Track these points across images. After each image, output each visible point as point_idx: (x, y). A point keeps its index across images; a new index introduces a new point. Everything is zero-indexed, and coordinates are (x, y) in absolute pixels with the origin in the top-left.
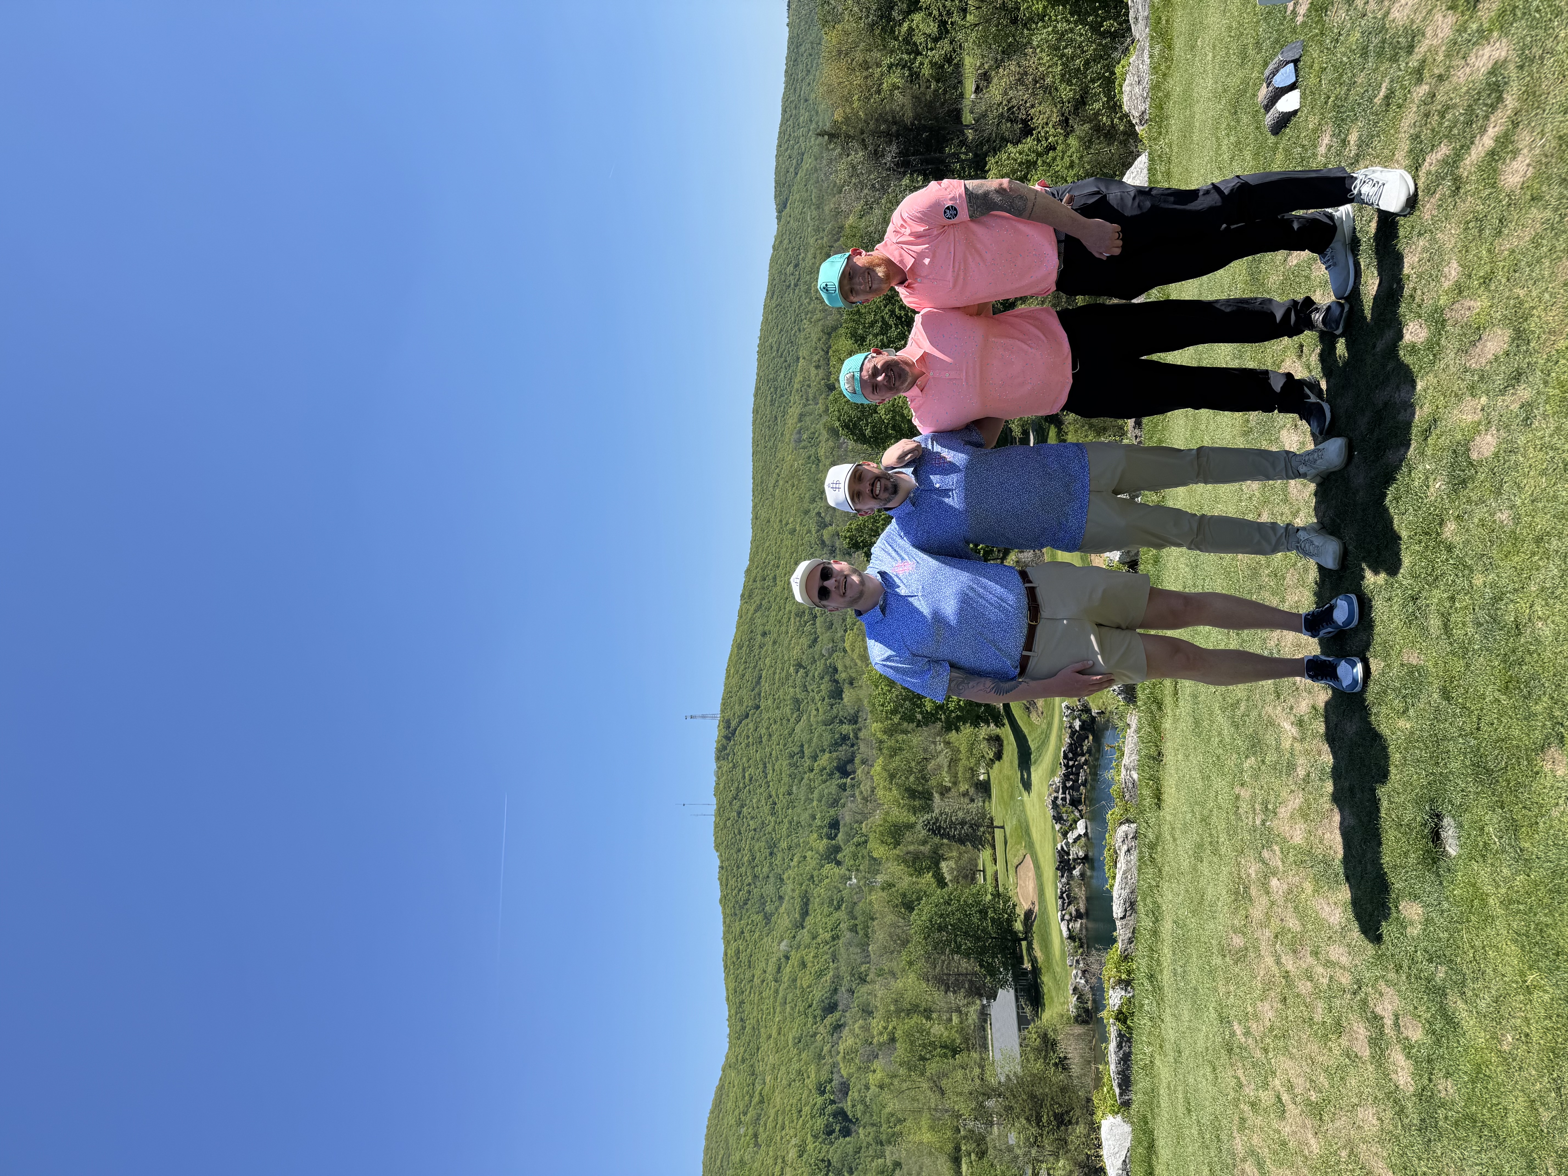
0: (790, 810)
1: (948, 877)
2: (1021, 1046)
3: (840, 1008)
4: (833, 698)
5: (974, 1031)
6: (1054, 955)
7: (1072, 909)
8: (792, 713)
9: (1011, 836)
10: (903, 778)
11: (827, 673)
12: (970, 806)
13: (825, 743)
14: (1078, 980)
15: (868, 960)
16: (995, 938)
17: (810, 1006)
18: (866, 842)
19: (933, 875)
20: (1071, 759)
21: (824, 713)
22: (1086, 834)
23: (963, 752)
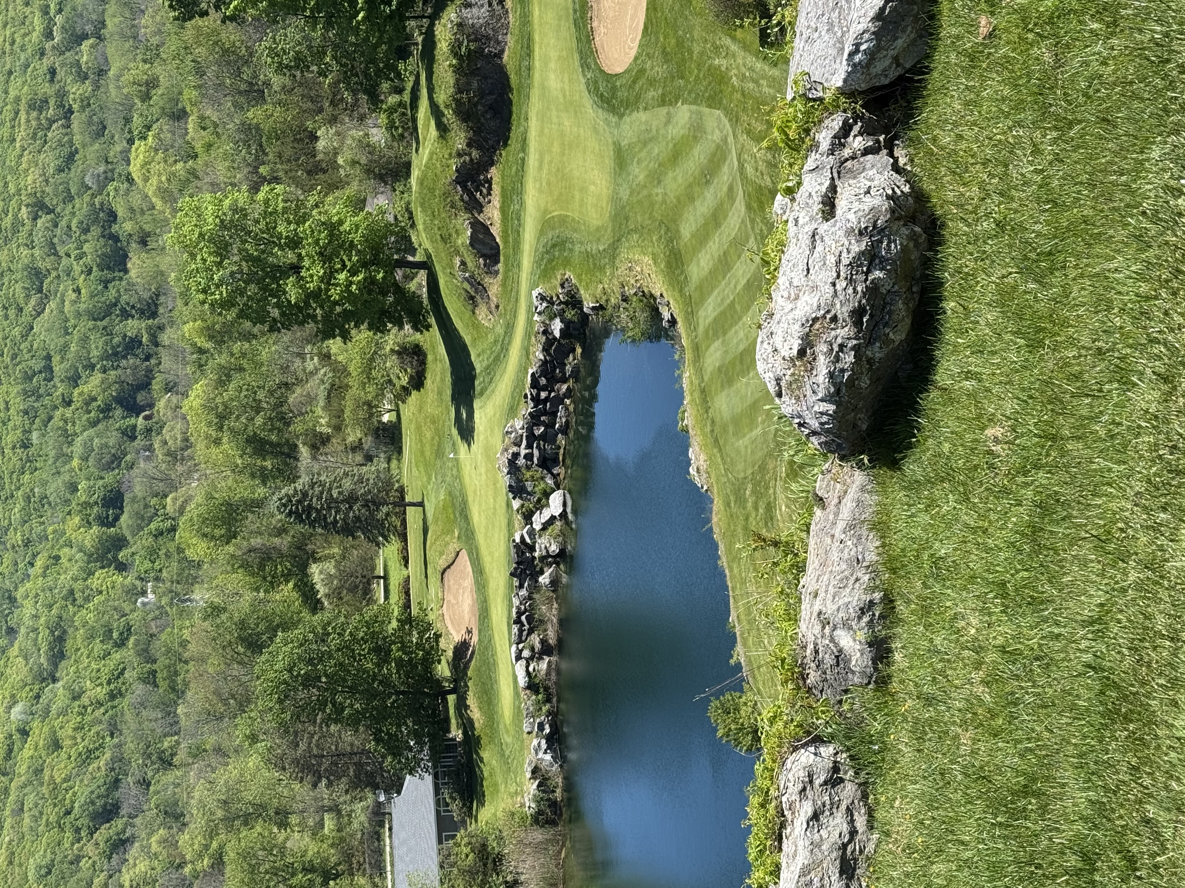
0: (27, 476)
1: (322, 590)
2: (442, 867)
3: (123, 812)
4: (109, 268)
5: (361, 842)
6: (502, 715)
7: (535, 639)
8: (28, 297)
9: (436, 520)
10: (243, 420)
11: (96, 221)
12: (365, 469)
13: (95, 353)
14: (541, 755)
15: (175, 728)
16: (403, 693)
17: (68, 813)
18: (173, 529)
19: (295, 585)
20: (544, 388)
21: (92, 296)
22: (563, 515)
23: (354, 374)
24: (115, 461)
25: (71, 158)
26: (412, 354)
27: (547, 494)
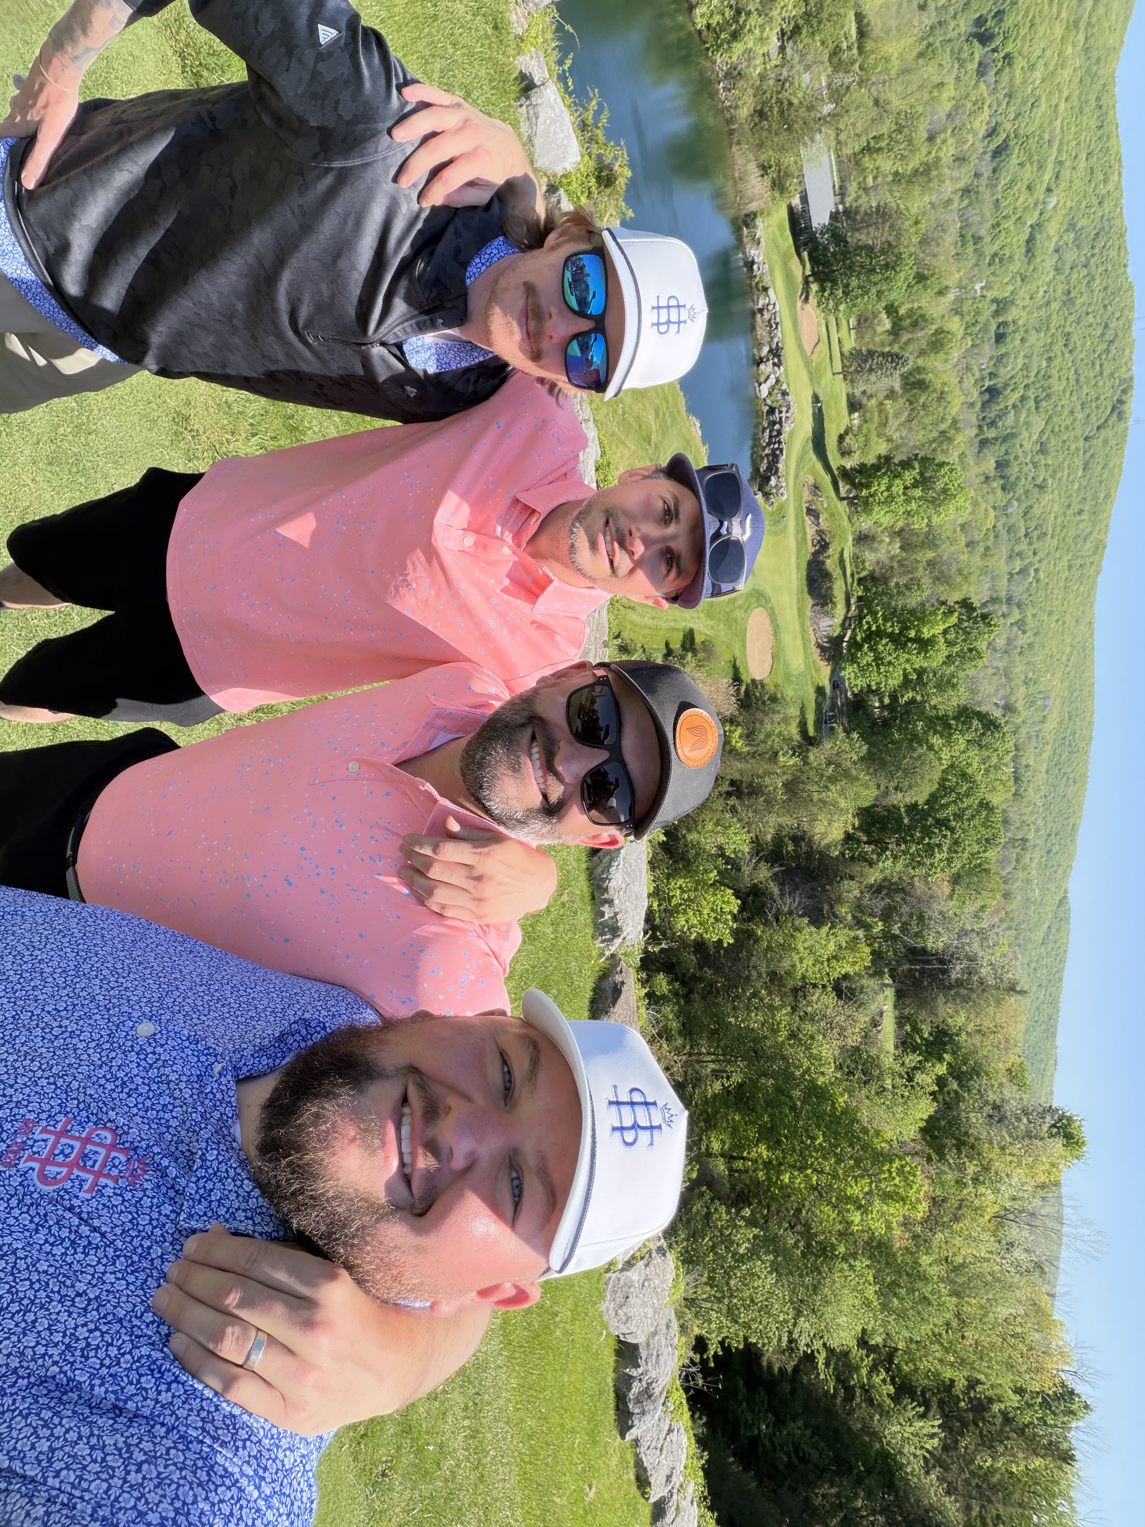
0: (1049, 342)
1: (884, 315)
2: (803, 175)
3: (990, 154)
4: (1005, 461)
5: (851, 174)
6: (780, 268)
7: (767, 316)
8: (1048, 439)
9: (826, 368)
10: (931, 398)
12: (865, 387)
13: (1012, 415)
14: (757, 253)
15: (961, 213)
16: (834, 271)
17: (1022, 146)
18: (967, 328)
19: (898, 314)
20: (776, 449)
21: (1014, 445)
22: (760, 384)
23: (874, 435)
24: (1000, 360)
25: (1026, 514)
26: (845, 453)
27: (770, 394)
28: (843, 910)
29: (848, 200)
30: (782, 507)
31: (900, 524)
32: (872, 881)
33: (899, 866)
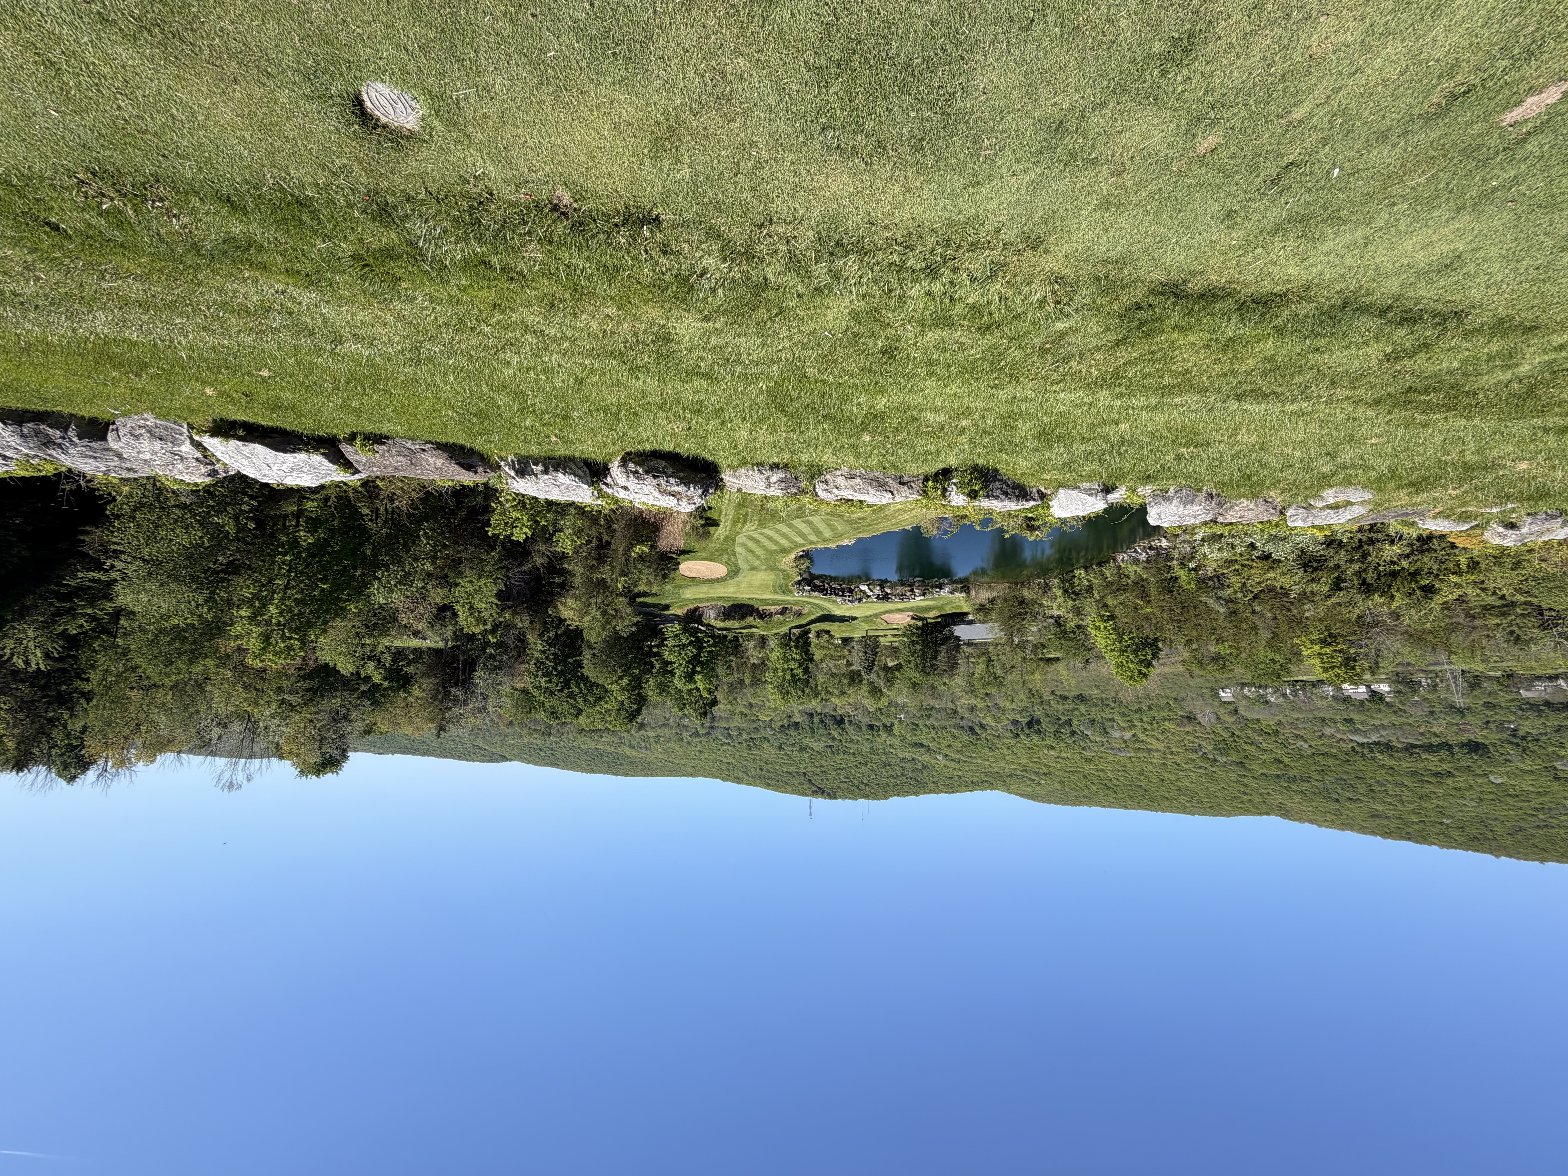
2: (984, 623)
6: (933, 604)
7: (908, 594)
9: (872, 626)
14: (946, 591)
20: (827, 592)
22: (867, 585)
24: (859, 727)
26: (818, 634)
27: (861, 591)
28: (507, 615)
29: (965, 647)
30: (791, 592)
31: (770, 664)
32: (528, 636)
33: (537, 655)
